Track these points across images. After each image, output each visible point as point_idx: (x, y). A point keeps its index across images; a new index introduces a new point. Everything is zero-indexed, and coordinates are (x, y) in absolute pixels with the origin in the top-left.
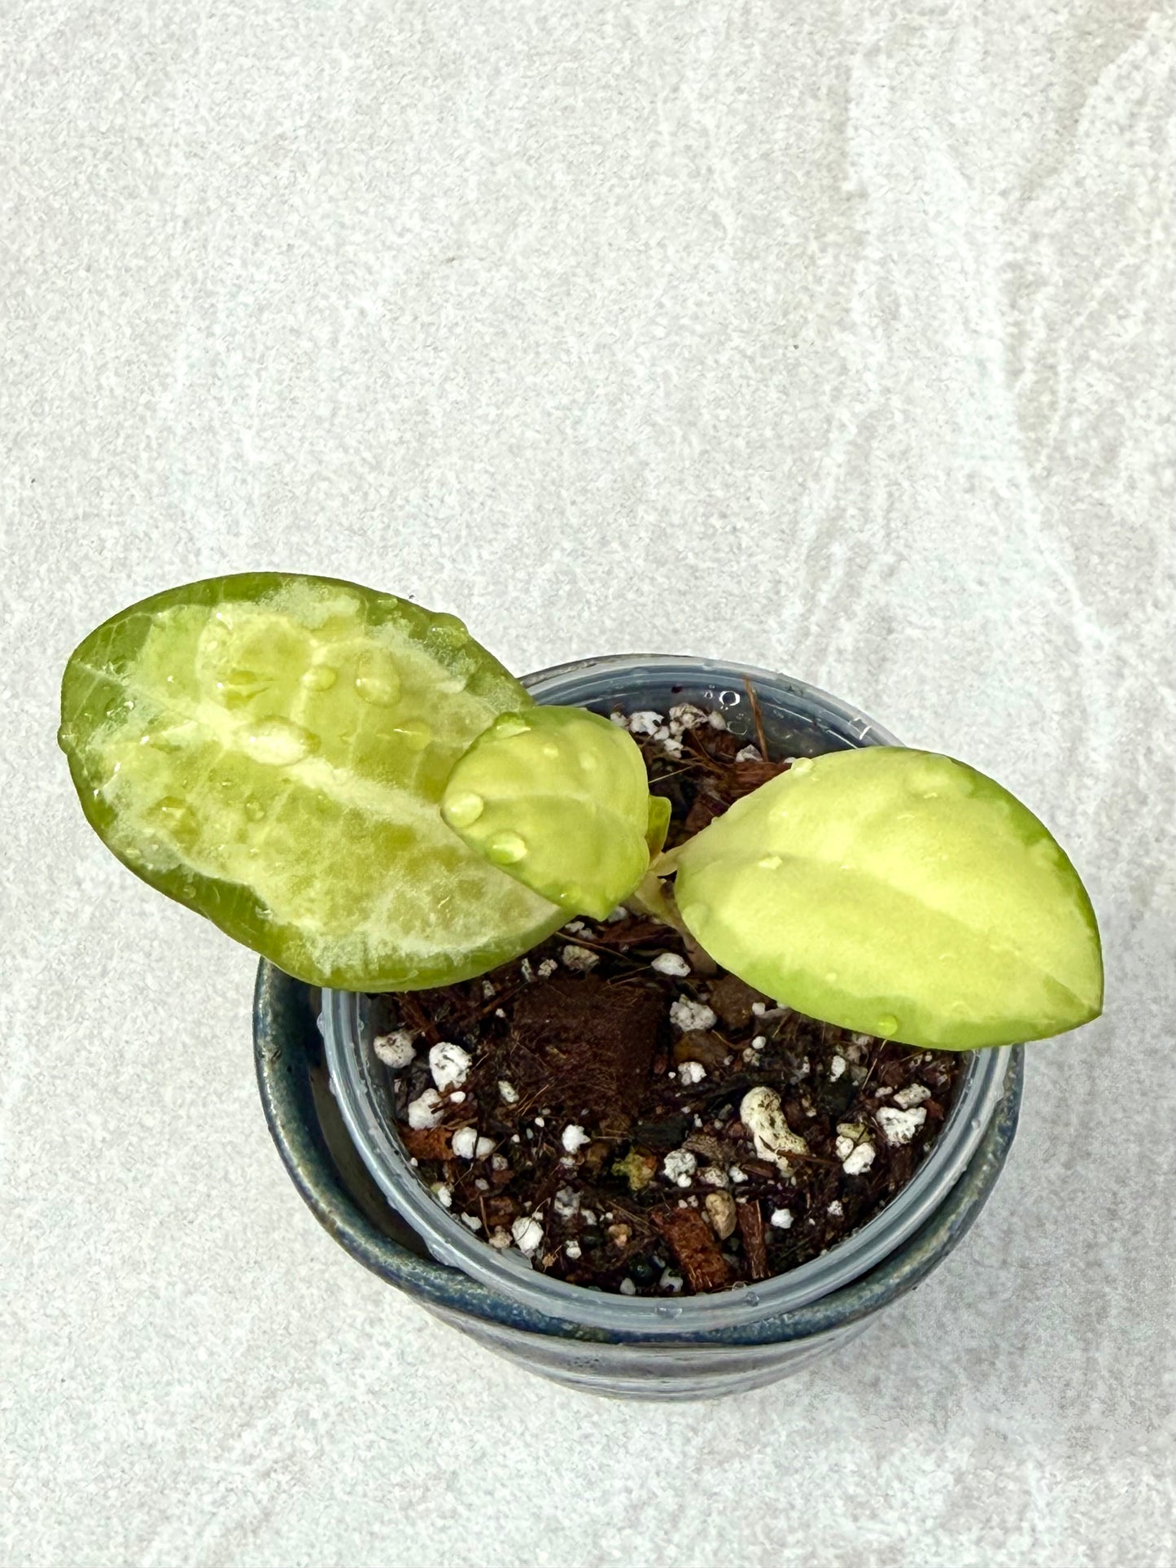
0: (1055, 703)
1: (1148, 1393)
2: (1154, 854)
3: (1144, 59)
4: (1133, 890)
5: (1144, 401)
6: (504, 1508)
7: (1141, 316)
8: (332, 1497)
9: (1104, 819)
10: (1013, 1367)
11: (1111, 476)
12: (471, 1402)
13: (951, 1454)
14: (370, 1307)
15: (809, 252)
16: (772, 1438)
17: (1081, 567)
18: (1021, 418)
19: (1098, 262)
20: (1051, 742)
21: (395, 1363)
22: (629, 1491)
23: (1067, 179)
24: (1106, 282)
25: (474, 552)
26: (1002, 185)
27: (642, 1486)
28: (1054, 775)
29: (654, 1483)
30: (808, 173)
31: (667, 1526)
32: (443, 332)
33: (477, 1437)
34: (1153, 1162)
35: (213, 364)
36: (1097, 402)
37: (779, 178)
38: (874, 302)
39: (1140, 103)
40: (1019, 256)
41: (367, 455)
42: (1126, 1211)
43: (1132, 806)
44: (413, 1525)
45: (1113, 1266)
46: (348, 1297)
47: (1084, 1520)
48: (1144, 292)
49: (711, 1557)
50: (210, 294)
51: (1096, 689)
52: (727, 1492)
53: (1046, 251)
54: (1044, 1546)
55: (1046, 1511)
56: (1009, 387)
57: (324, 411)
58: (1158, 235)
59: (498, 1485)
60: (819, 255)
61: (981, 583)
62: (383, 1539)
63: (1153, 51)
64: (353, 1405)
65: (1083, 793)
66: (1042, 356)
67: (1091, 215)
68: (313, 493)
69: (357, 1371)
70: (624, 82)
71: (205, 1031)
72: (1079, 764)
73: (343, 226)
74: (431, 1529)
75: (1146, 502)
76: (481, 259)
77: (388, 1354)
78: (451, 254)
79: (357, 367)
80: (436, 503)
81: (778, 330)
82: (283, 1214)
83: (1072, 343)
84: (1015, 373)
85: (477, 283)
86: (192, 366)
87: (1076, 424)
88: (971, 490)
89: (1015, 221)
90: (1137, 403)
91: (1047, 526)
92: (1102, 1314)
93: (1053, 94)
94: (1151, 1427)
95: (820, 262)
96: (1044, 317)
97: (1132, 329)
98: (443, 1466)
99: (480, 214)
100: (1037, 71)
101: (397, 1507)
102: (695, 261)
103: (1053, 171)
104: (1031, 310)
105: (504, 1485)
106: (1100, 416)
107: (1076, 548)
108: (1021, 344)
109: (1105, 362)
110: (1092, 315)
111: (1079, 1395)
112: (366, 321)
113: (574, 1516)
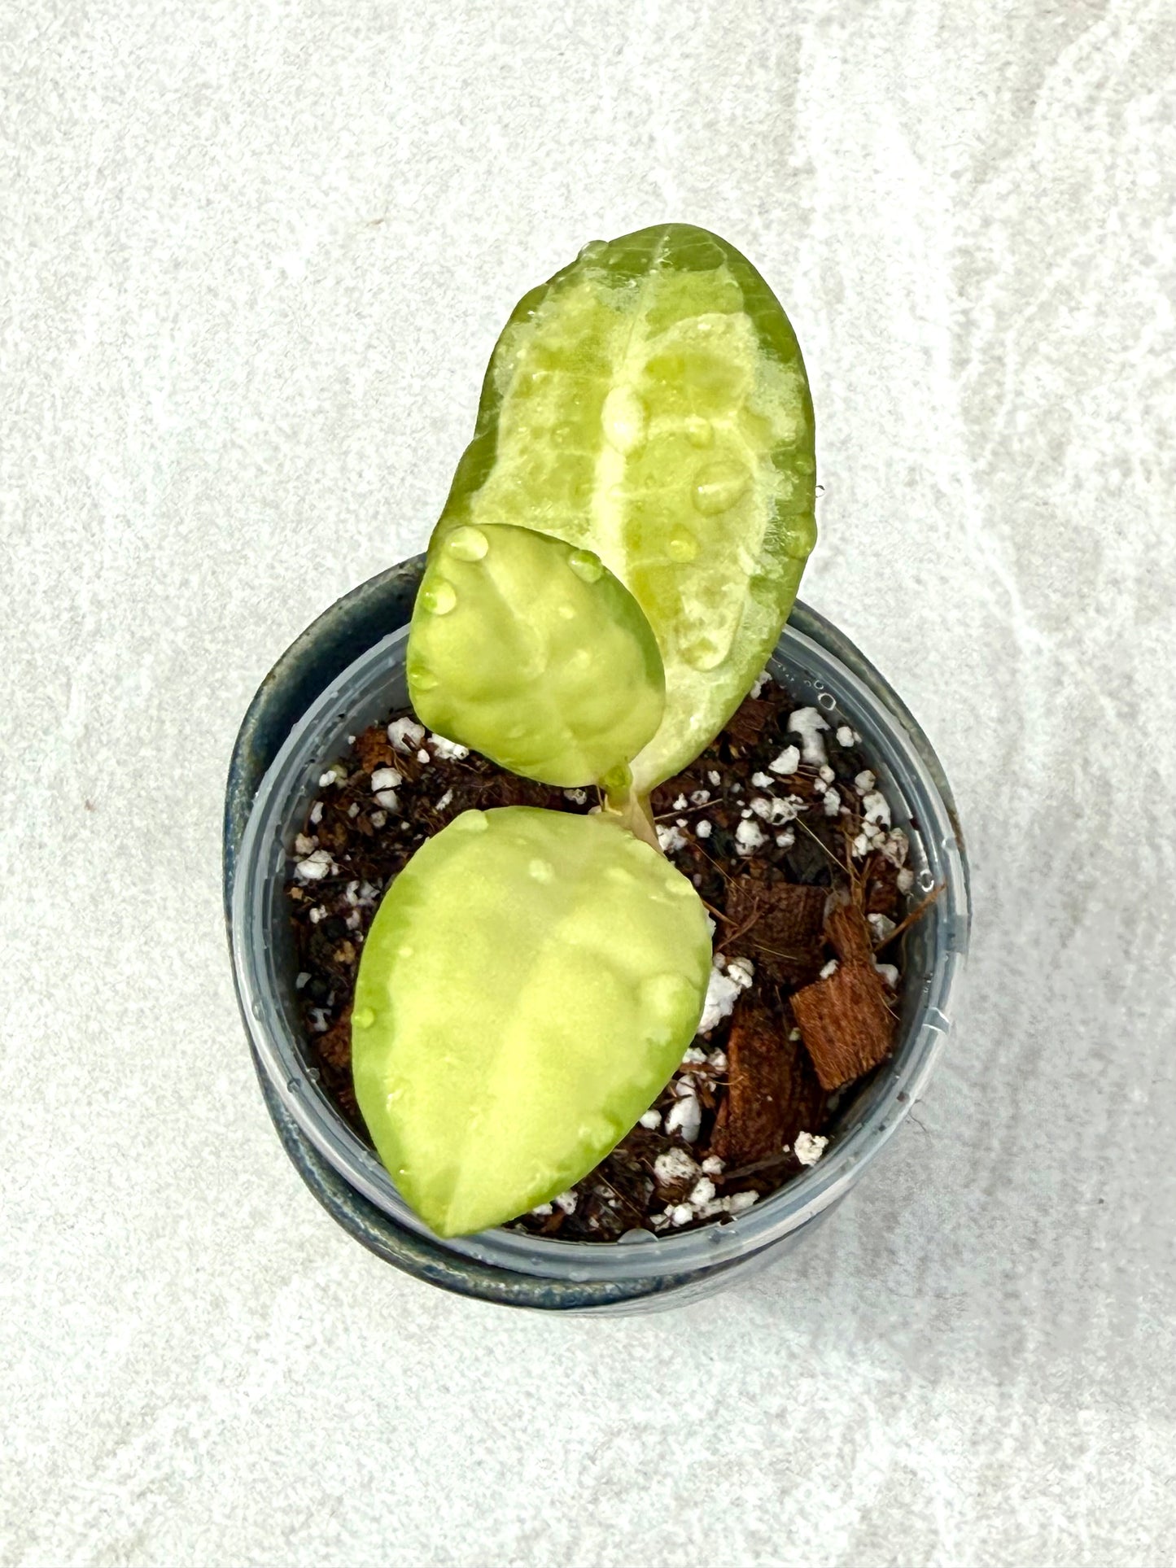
0: (990, 710)
1: (1062, 1432)
2: (1088, 869)
3: (1105, 42)
4: (1065, 906)
5: (1094, 398)
6: (390, 1536)
7: (1093, 309)
8: (210, 1520)
9: (1037, 831)
10: (924, 1399)
11: (1058, 475)
12: (359, 1422)
13: (857, 1489)
14: (257, 1321)
15: (752, 228)
16: (671, 1469)
17: (1022, 568)
18: (966, 411)
19: (1050, 251)
20: (986, 749)
21: (281, 1381)
22: (521, 1521)
23: (1022, 161)
24: (1058, 272)
25: (391, 529)
26: (955, 166)
27: (535, 1517)
28: (989, 785)
29: (548, 1513)
30: (754, 145)
31: (561, 1559)
32: (367, 297)
33: (364, 1460)
34: (1075, 1189)
35: (124, 322)
36: (1045, 396)
37: (723, 150)
39: (1100, 86)
40: (970, 242)
41: (285, 425)
42: (1047, 1242)
43: (1068, 819)
44: (295, 1553)
45: (1031, 1299)
46: (234, 1310)
48: (1098, 284)
50: (123, 248)
51: (1033, 694)
52: (623, 1523)
53: (998, 236)
55: (953, 1551)
56: (954, 377)
57: (240, 376)
58: (1113, 224)
59: (385, 1513)
60: (761, 231)
61: (919, 581)
63: (1115, 33)
64: (236, 1423)
65: (1017, 804)
66: (990, 346)
67: (1045, 201)
68: (224, 463)
69: (242, 1389)
70: (564, 43)
71: (93, 1027)
72: (1014, 773)
73: (265, 181)
74: (314, 1557)
75: (1093, 504)
76: (410, 222)
77: (275, 1373)
78: (378, 216)
79: (276, 330)
80: (354, 477)
82: (169, 1220)
83: (1020, 333)
84: (961, 363)
85: (403, 247)
86: (102, 324)
87: (1023, 419)
88: (911, 484)
89: (966, 205)
90: (1085, 399)
91: (989, 523)
92: (1019, 1347)
93: (1010, 72)
94: (1065, 1467)
95: (762, 240)
96: (994, 305)
97: (1083, 323)
98: (329, 1491)
99: (411, 175)
100: (994, 48)
101: (278, 1531)
103: (1007, 153)
104: (979, 298)
105: (391, 1512)
106: (1048, 412)
107: (1019, 548)
108: (968, 334)
109: (1055, 355)
110: (1042, 307)
111: (991, 1432)
112: (287, 283)
113: (464, 1546)
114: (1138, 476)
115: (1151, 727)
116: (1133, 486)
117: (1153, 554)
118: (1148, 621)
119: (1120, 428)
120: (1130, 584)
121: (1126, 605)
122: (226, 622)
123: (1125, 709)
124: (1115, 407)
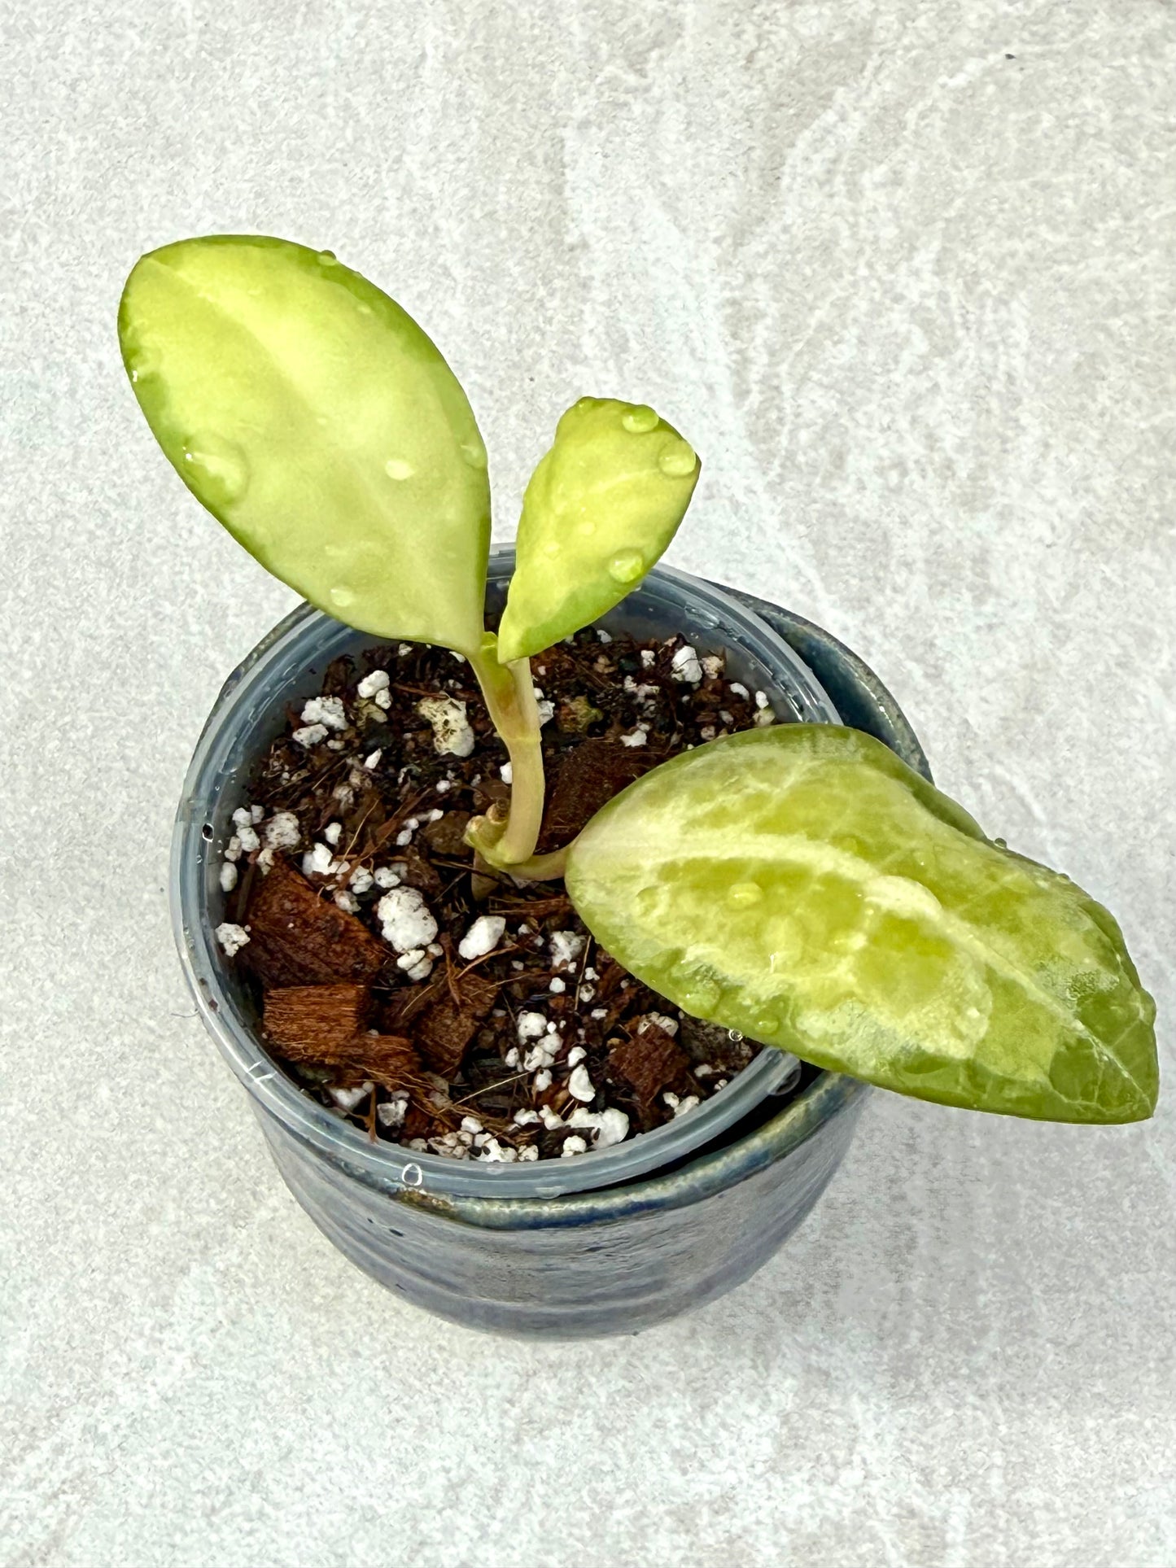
1: (963, 1317)
3: (835, 126)
5: (866, 413)
7: (854, 340)
8: (127, 1514)
10: (828, 1304)
11: (841, 478)
12: (273, 1397)
13: (774, 1397)
14: (159, 1312)
15: (538, 297)
16: (592, 1401)
17: (821, 561)
18: (752, 434)
19: (810, 297)
21: (189, 1367)
22: (447, 1471)
23: (775, 227)
24: (818, 313)
25: (226, 578)
26: (714, 235)
27: (459, 1465)
29: (472, 1459)
30: (531, 229)
31: (490, 1502)
33: (280, 1433)
36: (822, 416)
37: (504, 234)
38: (604, 337)
39: (835, 161)
40: (737, 294)
41: (112, 494)
42: (925, 1144)
44: (218, 1531)
45: (916, 1199)
46: (135, 1303)
47: (915, 1447)
48: (855, 320)
49: (537, 1528)
52: (549, 1459)
53: (761, 288)
54: (877, 1478)
55: (875, 1442)
56: (738, 406)
57: (66, 454)
58: (863, 271)
59: (307, 1480)
60: (546, 299)
62: (185, 1550)
63: (843, 119)
64: (146, 1414)
66: (766, 378)
67: (799, 257)
68: (58, 532)
69: (149, 1379)
70: (347, 156)
73: (76, 288)
74: (238, 1535)
75: (877, 500)
77: (181, 1360)
79: (98, 413)
80: (185, 535)
81: (516, 366)
82: (60, 1226)
83: (792, 366)
84: (743, 394)
87: (804, 436)
88: (710, 497)
89: (730, 264)
90: (859, 416)
91: (786, 525)
92: (911, 1245)
93: (755, 155)
94: (970, 1350)
95: (548, 305)
96: (765, 344)
97: (846, 353)
98: (247, 1467)
100: (738, 136)
101: (199, 1513)
102: (428, 308)
103: (761, 220)
104: (753, 339)
105: (313, 1480)
106: (826, 428)
107: (815, 543)
108: (745, 368)
109: (826, 381)
110: (808, 343)
111: (896, 1327)
112: (105, 372)
113: (390, 1503)
114: (914, 476)
115: (957, 685)
116: (912, 483)
117: (937, 538)
118: (941, 593)
119: (893, 437)
120: (920, 565)
121: (919, 582)
122: (72, 671)
123: (933, 671)
124: (886, 420)
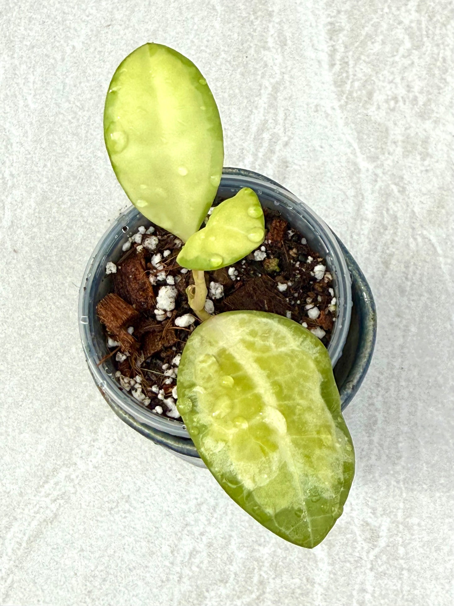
0: (351, 192)
1: (393, 451)
2: (391, 249)
4: (383, 263)
5: (383, 75)
6: (148, 507)
7: (380, 42)
8: (81, 508)
9: (371, 236)
11: (371, 104)
12: (134, 468)
14: (93, 435)
15: (251, 19)
17: (360, 140)
18: (335, 83)
19: (363, 21)
20: (350, 207)
21: (104, 456)
22: (197, 499)
24: (366, 29)
27: (201, 497)
28: (352, 221)
29: (206, 495)
31: (212, 511)
32: (107, 54)
33: (137, 481)
34: (393, 365)
35: (14, 70)
36: (365, 76)
38: (277, 38)
40: (333, 19)
41: (78, 104)
42: (383, 384)
43: (382, 231)
44: (113, 516)
45: (379, 405)
46: (84, 431)
47: (370, 500)
48: (382, 32)
49: (229, 522)
50: (12, 42)
51: (367, 186)
53: (343, 18)
54: (355, 510)
55: (355, 497)
56: (330, 70)
57: (60, 87)
58: (386, 10)
59: (146, 500)
60: (254, 21)
61: (322, 147)
62: (102, 522)
64: (88, 472)
65: (363, 227)
66: (343, 58)
68: (57, 120)
69: (89, 460)
71: (23, 332)
72: (361, 215)
73: (64, 13)
74: (120, 518)
75: (385, 114)
76: (121, 25)
77: (101, 453)
78: (109, 23)
79: (73, 69)
81: (239, 51)
82: (57, 401)
83: (354, 53)
84: (333, 65)
85: (119, 35)
86: (6, 70)
87: (357, 84)
88: (317, 111)
89: (330, 6)
90: (380, 75)
91: (347, 124)
92: (375, 423)
94: (394, 464)
95: (255, 24)
96: (343, 43)
97: (377, 47)
98: (124, 494)
99: (120, 7)
101: (107, 510)
102: (206, 24)
104: (338, 40)
105: (148, 499)
106: (366, 81)
107: (358, 133)
108: (335, 53)
109: (367, 60)
110: (361, 42)
111: (367, 454)
112: (76, 51)
113: (176, 509)
114: (401, 103)
115: (411, 195)
116: (399, 107)
117: (408, 131)
118: (408, 155)
119: (393, 86)
120: (400, 143)
121: (399, 150)
122: (62, 179)
123: (401, 189)
124: (391, 78)
